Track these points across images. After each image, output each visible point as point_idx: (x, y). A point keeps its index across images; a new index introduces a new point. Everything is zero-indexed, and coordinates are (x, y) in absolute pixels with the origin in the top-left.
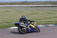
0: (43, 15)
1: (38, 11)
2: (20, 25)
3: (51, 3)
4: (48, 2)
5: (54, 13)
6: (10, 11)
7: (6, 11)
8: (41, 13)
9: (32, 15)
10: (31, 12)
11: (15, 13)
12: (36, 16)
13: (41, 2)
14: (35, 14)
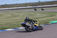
0: (23, 17)
1: (18, 14)
3: (31, 5)
4: (27, 4)
5: (34, 14)
8: (22, 15)
9: (12, 18)
10: (11, 14)
12: (16, 18)
13: (21, 4)
14: (15, 17)
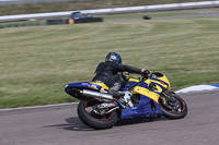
2: (85, 92)
6: (174, 26)
7: (160, 28)
11: (197, 32)
